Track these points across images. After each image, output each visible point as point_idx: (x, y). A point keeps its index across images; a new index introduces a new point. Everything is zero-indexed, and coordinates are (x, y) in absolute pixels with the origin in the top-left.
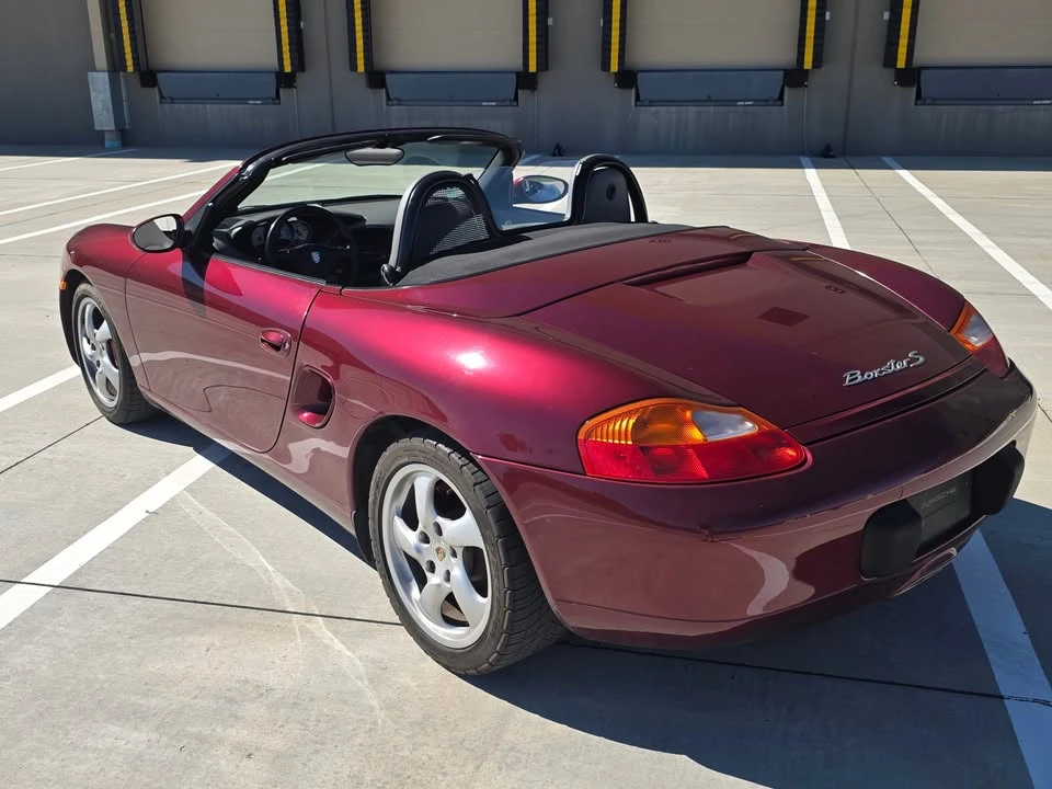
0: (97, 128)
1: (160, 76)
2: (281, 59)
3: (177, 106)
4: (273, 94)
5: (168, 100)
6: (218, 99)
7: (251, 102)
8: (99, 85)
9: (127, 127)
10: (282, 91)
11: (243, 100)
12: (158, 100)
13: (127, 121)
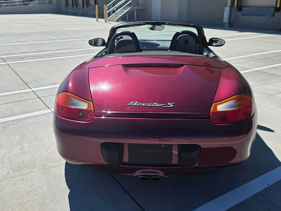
0: (224, 22)
1: (243, 8)
2: (277, 3)
3: (245, 16)
4: (273, 14)
5: (243, 15)
6: (257, 15)
7: (266, 16)
8: (227, 10)
9: (232, 22)
10: (275, 13)
11: (264, 15)
12: (241, 14)
13: (232, 20)
